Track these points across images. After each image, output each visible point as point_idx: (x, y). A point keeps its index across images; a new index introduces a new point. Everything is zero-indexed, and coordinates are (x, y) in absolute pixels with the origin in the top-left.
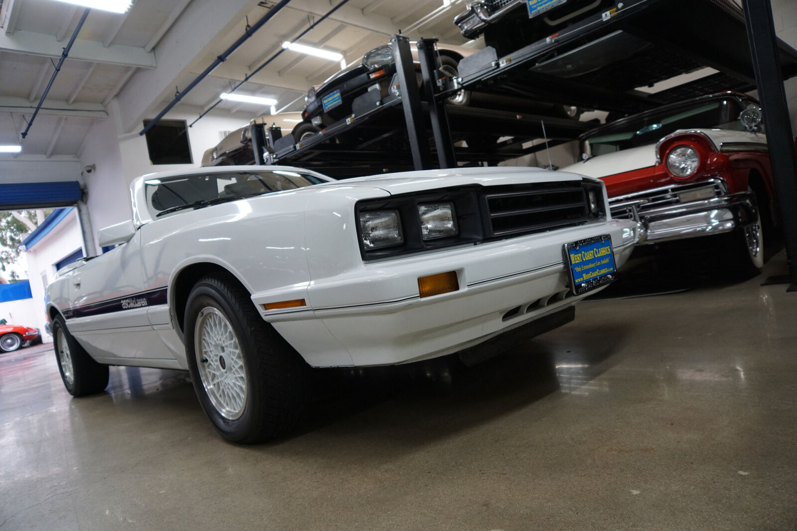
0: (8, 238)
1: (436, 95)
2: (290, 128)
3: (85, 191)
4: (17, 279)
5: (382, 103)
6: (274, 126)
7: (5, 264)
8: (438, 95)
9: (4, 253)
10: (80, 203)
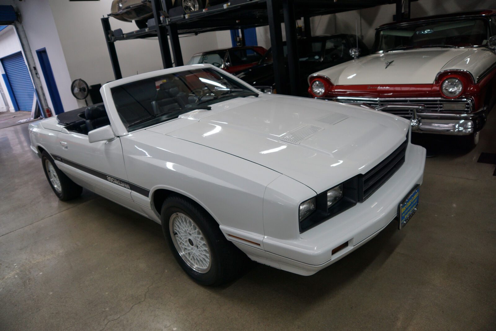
10: (17, 22)
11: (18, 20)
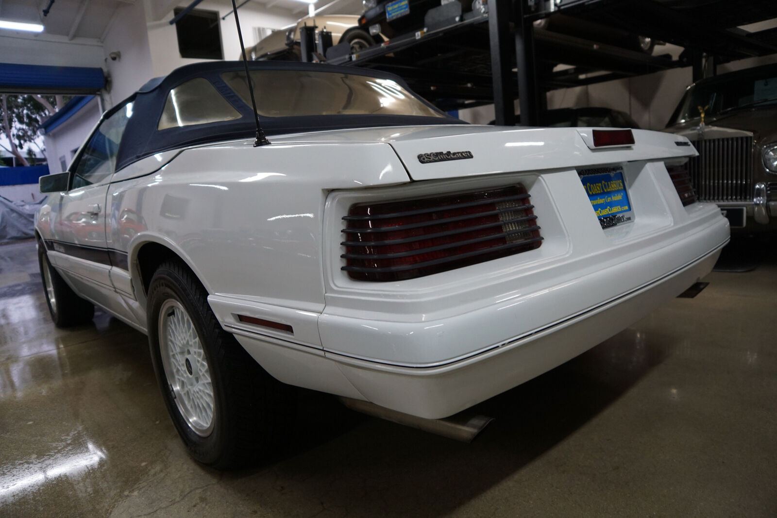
0: (25, 116)
1: (525, 16)
2: (339, 33)
3: (109, 79)
4: (33, 157)
5: (462, 19)
6: (325, 30)
7: (22, 142)
8: (528, 16)
9: (21, 131)
10: (104, 92)
11: (106, 89)
